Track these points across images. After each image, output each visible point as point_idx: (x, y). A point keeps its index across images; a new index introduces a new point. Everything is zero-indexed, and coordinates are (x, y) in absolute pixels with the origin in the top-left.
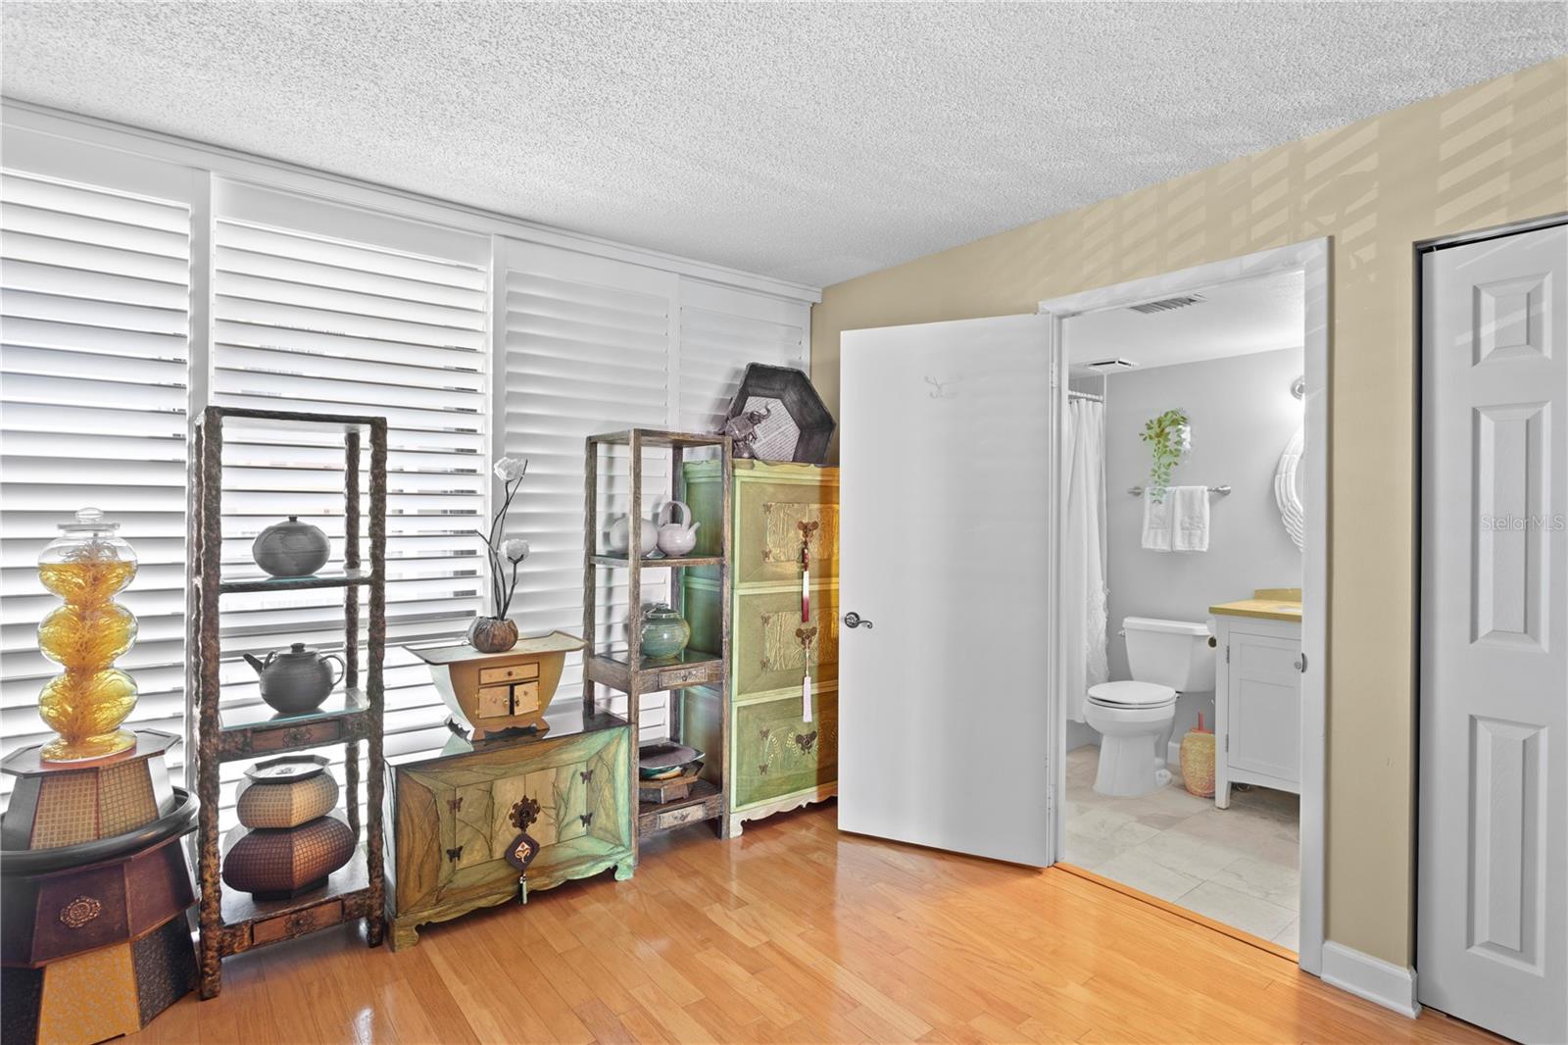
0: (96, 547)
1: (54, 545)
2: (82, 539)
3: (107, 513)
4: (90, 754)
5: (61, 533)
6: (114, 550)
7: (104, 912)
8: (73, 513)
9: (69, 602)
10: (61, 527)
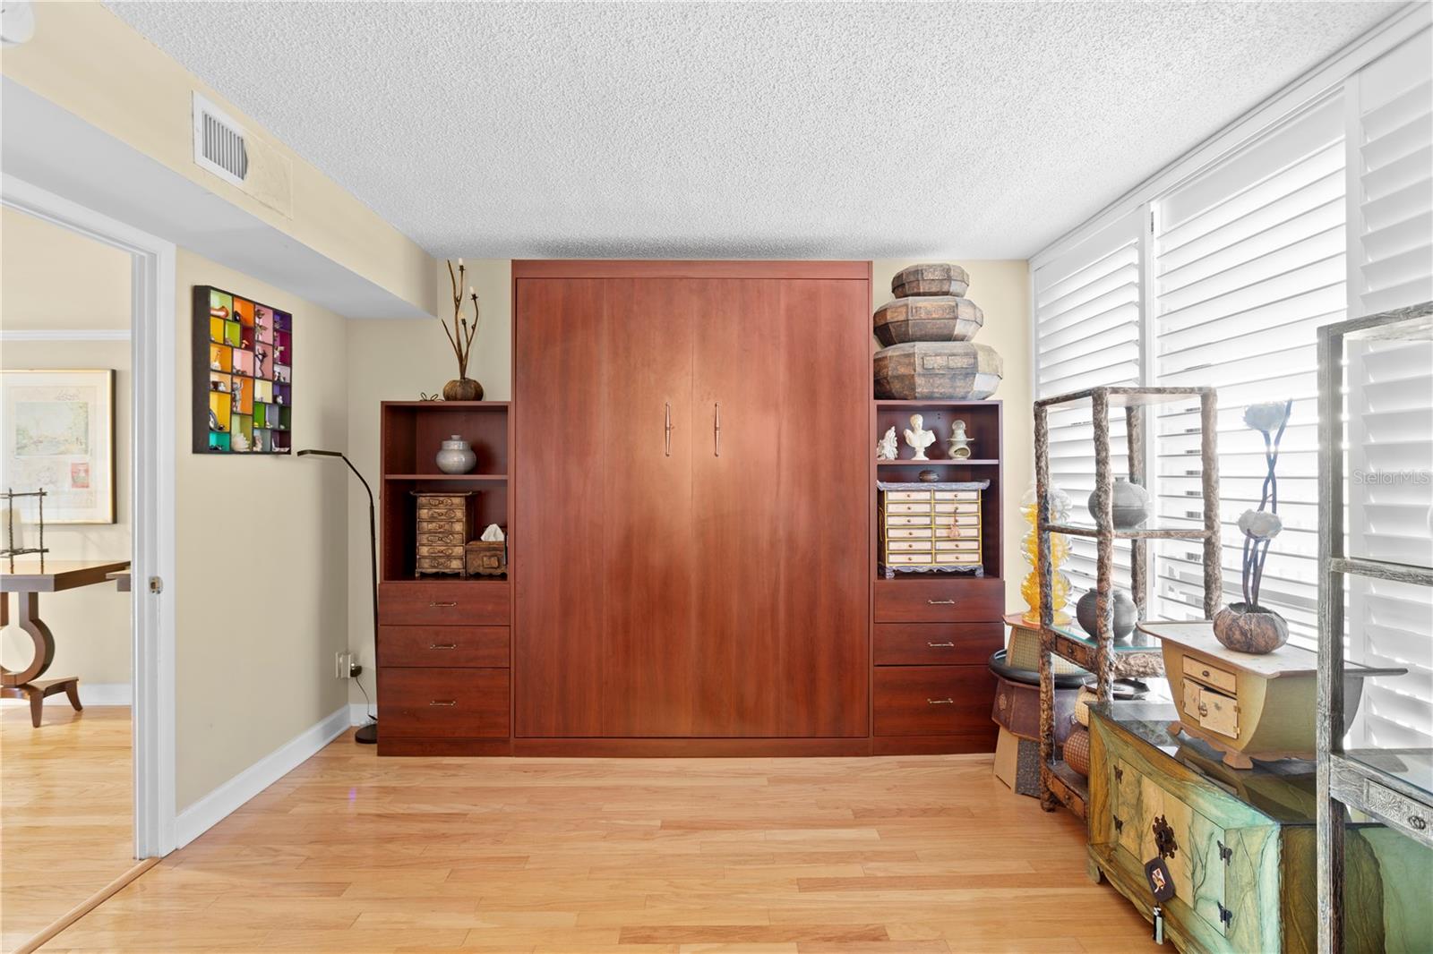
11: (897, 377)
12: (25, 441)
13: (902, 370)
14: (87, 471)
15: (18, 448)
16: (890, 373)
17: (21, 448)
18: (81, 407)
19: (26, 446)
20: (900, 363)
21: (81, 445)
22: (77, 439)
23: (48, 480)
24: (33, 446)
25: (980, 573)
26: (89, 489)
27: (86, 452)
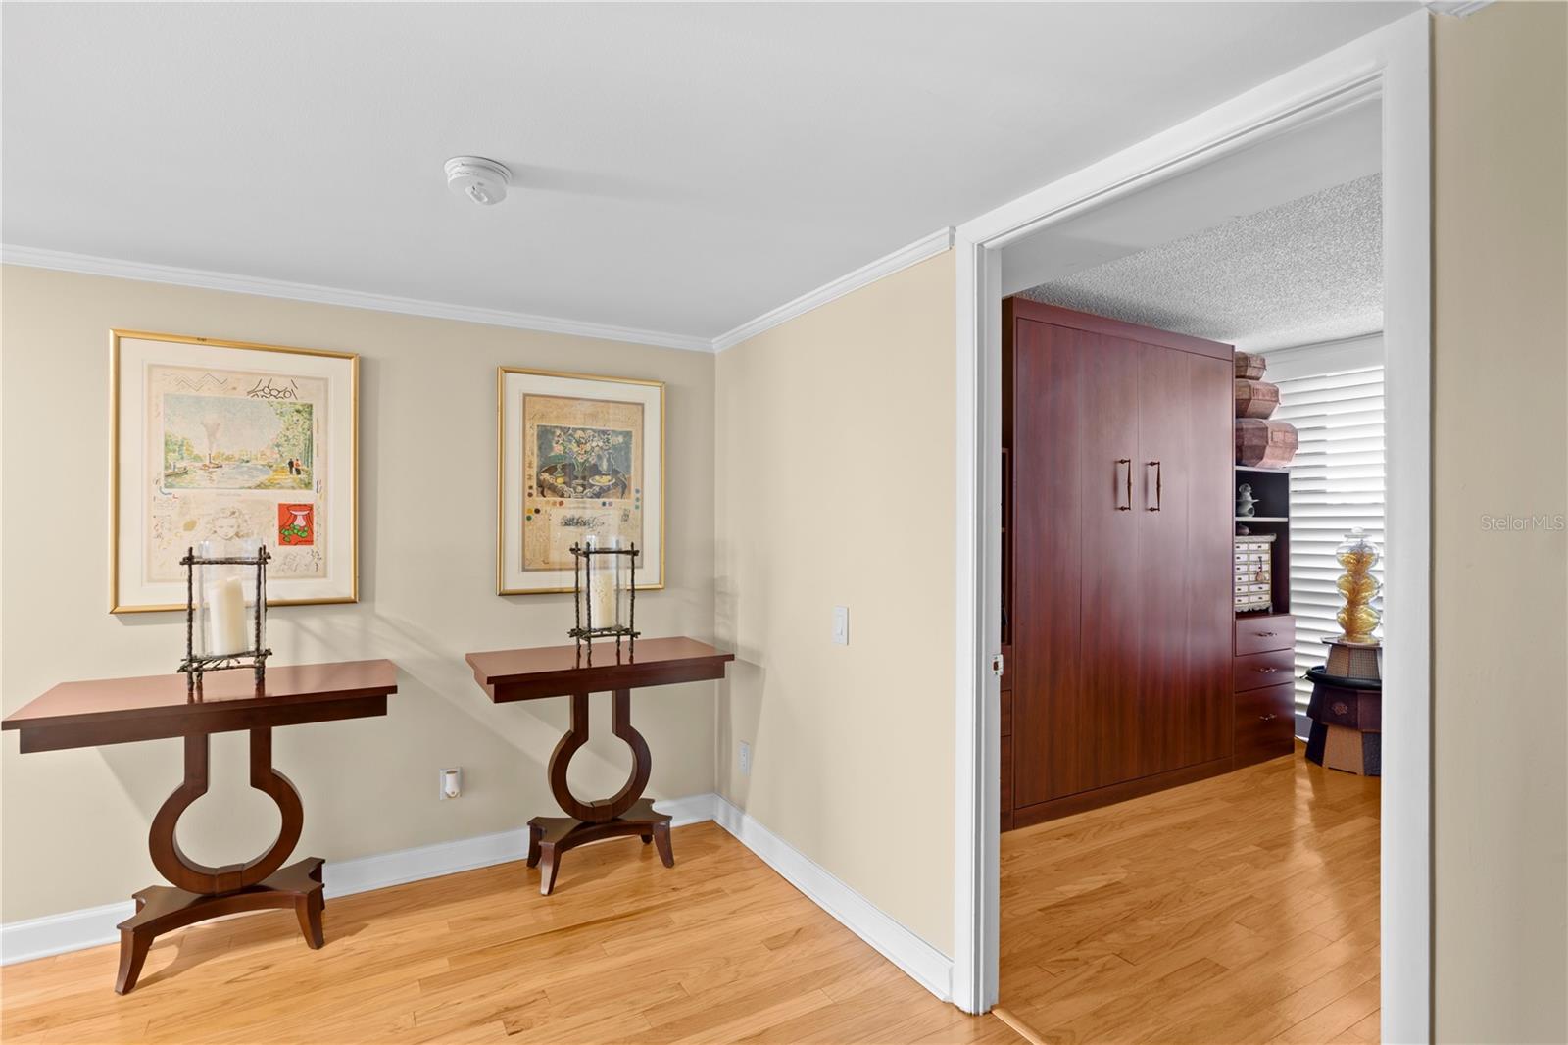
0: (1362, 546)
1: (1341, 545)
2: (1354, 542)
3: (1366, 530)
4: (1353, 641)
5: (1345, 539)
6: (1371, 548)
7: (1348, 713)
8: (1350, 530)
9: (1349, 571)
10: (1346, 536)
11: (1251, 447)
12: (181, 464)
13: (1256, 442)
14: (309, 519)
15: (167, 476)
16: (1245, 443)
17: (174, 475)
18: (298, 411)
19: (185, 472)
20: (1254, 435)
21: (298, 472)
22: (291, 464)
23: (232, 533)
24: (201, 472)
25: (1271, 609)
26: (312, 547)
27: (308, 485)
